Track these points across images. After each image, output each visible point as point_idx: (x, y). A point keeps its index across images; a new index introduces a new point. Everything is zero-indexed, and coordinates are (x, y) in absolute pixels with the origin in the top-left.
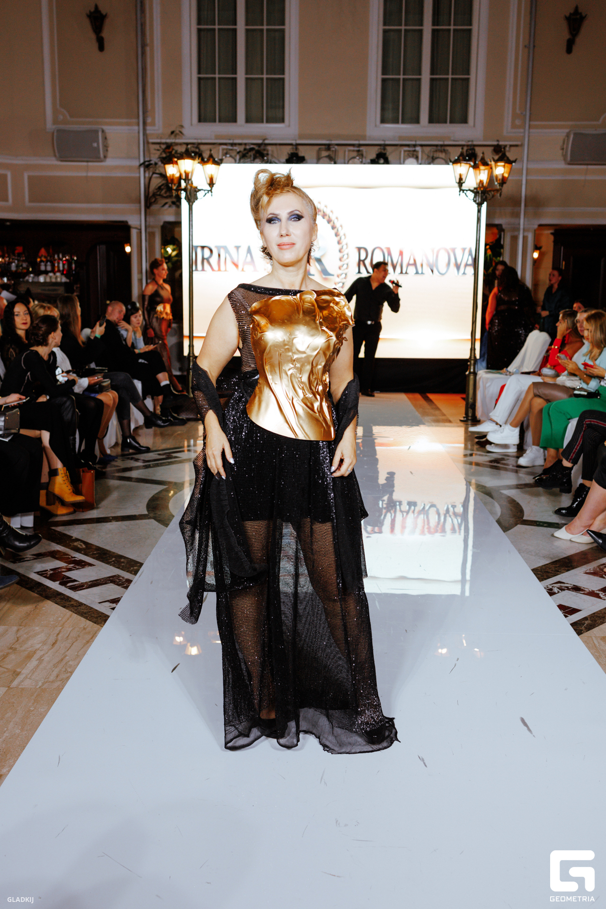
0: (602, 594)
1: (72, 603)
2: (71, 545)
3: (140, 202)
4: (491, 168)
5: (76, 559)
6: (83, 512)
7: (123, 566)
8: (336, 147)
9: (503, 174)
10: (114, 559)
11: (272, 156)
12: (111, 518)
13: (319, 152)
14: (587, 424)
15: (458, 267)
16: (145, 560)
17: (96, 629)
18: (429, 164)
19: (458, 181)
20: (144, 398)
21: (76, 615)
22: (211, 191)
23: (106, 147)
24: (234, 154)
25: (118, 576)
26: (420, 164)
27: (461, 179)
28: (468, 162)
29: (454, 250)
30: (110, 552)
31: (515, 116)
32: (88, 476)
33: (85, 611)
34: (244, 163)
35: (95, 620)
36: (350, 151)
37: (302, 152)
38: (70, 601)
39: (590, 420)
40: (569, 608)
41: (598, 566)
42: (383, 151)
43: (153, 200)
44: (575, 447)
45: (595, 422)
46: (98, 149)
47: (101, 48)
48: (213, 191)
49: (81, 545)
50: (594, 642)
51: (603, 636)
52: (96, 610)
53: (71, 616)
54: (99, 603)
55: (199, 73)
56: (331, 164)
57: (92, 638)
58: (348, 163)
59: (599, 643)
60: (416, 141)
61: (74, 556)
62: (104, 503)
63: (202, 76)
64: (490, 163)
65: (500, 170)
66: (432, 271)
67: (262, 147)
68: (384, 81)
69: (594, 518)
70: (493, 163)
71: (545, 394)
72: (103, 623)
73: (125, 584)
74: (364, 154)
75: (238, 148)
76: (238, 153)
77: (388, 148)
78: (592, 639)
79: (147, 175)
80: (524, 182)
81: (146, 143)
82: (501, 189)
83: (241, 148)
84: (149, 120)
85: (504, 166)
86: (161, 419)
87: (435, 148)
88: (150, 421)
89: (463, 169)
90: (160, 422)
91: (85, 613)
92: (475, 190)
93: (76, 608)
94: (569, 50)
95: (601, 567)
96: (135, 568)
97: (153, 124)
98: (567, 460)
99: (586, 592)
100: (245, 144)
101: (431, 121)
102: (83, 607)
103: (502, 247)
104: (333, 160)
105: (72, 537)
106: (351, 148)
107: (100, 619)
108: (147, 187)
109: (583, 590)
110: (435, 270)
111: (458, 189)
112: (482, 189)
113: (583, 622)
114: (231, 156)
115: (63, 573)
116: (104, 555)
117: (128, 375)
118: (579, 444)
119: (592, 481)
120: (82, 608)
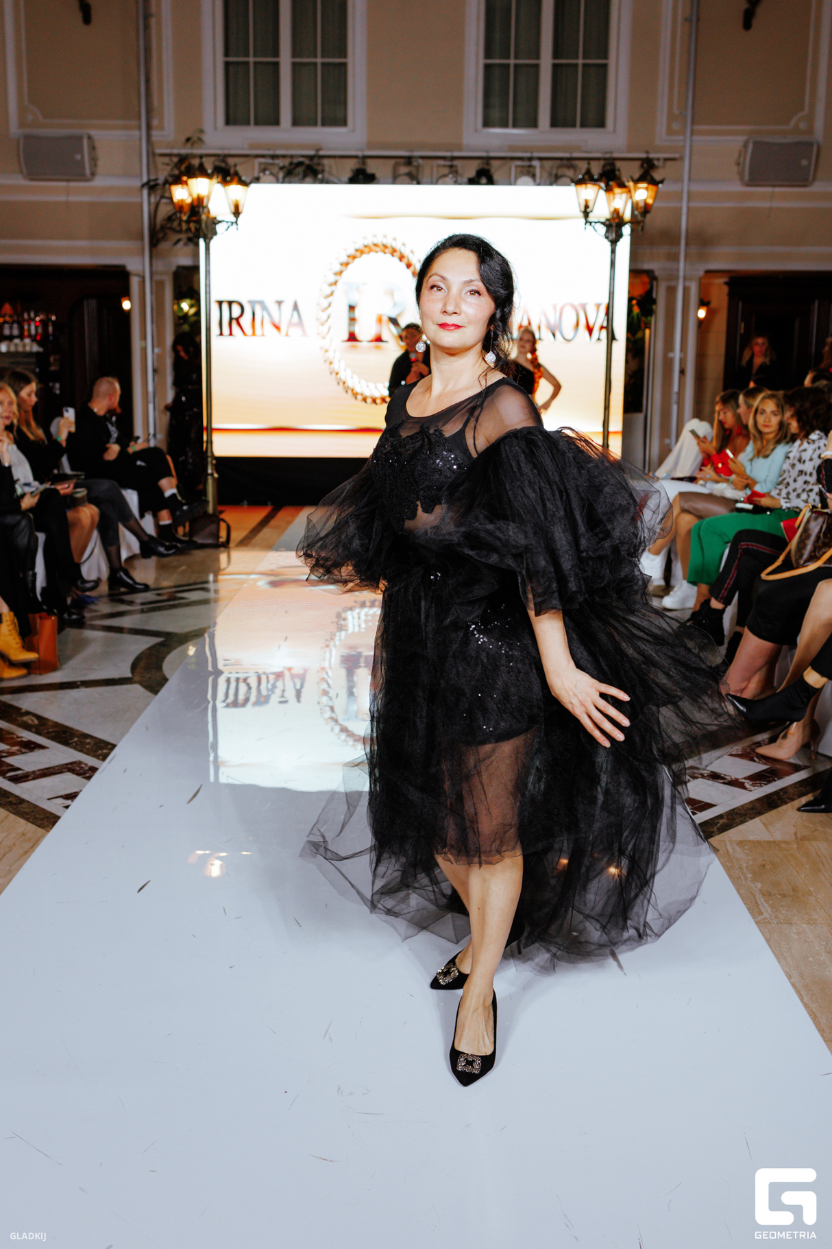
0: (748, 784)
1: (11, 799)
2: (18, 720)
3: (142, 238)
4: (630, 191)
5: (24, 739)
6: (40, 674)
7: (88, 749)
8: (420, 161)
9: (645, 200)
10: (76, 739)
11: (330, 173)
12: (79, 683)
13: (395, 167)
14: (743, 549)
15: (590, 330)
16: (119, 740)
17: (39, 834)
18: (551, 184)
19: (583, 209)
20: (142, 516)
21: (14, 816)
22: (236, 222)
23: (94, 161)
24: (275, 170)
25: (80, 762)
26: (539, 185)
27: (587, 207)
28: (598, 183)
29: (584, 307)
30: (72, 729)
31: (671, 118)
32: (47, 625)
33: (27, 810)
34: (290, 182)
35: (39, 822)
36: (439, 166)
37: (372, 167)
38: (8, 797)
39: (746, 543)
40: (699, 802)
41: (749, 746)
42: (486, 167)
43: (161, 235)
44: (728, 581)
45: (754, 546)
46: (82, 162)
47: (87, 19)
48: (238, 222)
49: (33, 721)
50: (726, 849)
51: (741, 839)
52: (43, 809)
53: (6, 818)
54: (49, 799)
55: (227, 54)
56: (412, 184)
57: (32, 847)
58: (436, 183)
59: (733, 849)
60: (532, 152)
61: (20, 735)
62: (73, 663)
63: (231, 59)
64: (627, 184)
65: (642, 194)
66: (554, 335)
67: (316, 161)
68: (487, 67)
69: (749, 680)
70: (631, 184)
71: (695, 509)
72: (50, 826)
73: (88, 773)
74: (460, 170)
75: (281, 162)
76: (282, 168)
77: (494, 163)
78: (725, 843)
79: (153, 200)
80: (684, 211)
81: (151, 154)
82: (643, 222)
83: (286, 162)
84: (155, 122)
85: (647, 189)
86: (163, 545)
87: (558, 162)
88: (148, 548)
89: (589, 192)
90: (162, 549)
91: (27, 814)
92: (607, 223)
93: (15, 807)
94: (747, 25)
95: (753, 747)
96: (105, 751)
97: (161, 128)
98: (716, 599)
99: (726, 781)
100: (292, 156)
101: (554, 123)
102: (24, 805)
103: (654, 302)
104: (415, 179)
105: (21, 709)
106: (441, 162)
107: (47, 820)
108: (153, 217)
109: (723, 778)
110: (558, 335)
111: (584, 221)
112: (617, 221)
113: (716, 821)
114: (271, 173)
115: (3, 759)
116: (64, 735)
117: (115, 483)
118: (732, 577)
119: (744, 627)
120: (23, 807)
